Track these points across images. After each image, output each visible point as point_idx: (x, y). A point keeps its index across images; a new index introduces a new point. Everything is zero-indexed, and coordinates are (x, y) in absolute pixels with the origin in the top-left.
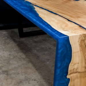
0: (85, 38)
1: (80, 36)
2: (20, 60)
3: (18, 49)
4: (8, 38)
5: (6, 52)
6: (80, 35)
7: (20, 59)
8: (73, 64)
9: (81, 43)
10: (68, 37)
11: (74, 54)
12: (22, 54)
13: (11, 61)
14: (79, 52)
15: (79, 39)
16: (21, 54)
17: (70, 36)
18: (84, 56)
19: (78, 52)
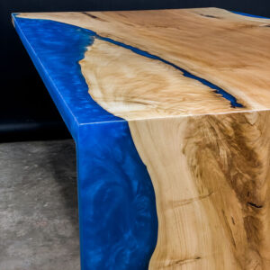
0: (216, 135)
1: (192, 126)
2: (47, 243)
3: (58, 204)
4: (41, 166)
5: (10, 215)
6: (191, 120)
7: (50, 240)
8: (167, 262)
9: (199, 162)
10: (126, 124)
11: (169, 212)
12: (67, 221)
13: (11, 247)
14: (197, 203)
15: (188, 138)
16: (62, 222)
17: (134, 122)
18: (227, 225)
19: (189, 202)
